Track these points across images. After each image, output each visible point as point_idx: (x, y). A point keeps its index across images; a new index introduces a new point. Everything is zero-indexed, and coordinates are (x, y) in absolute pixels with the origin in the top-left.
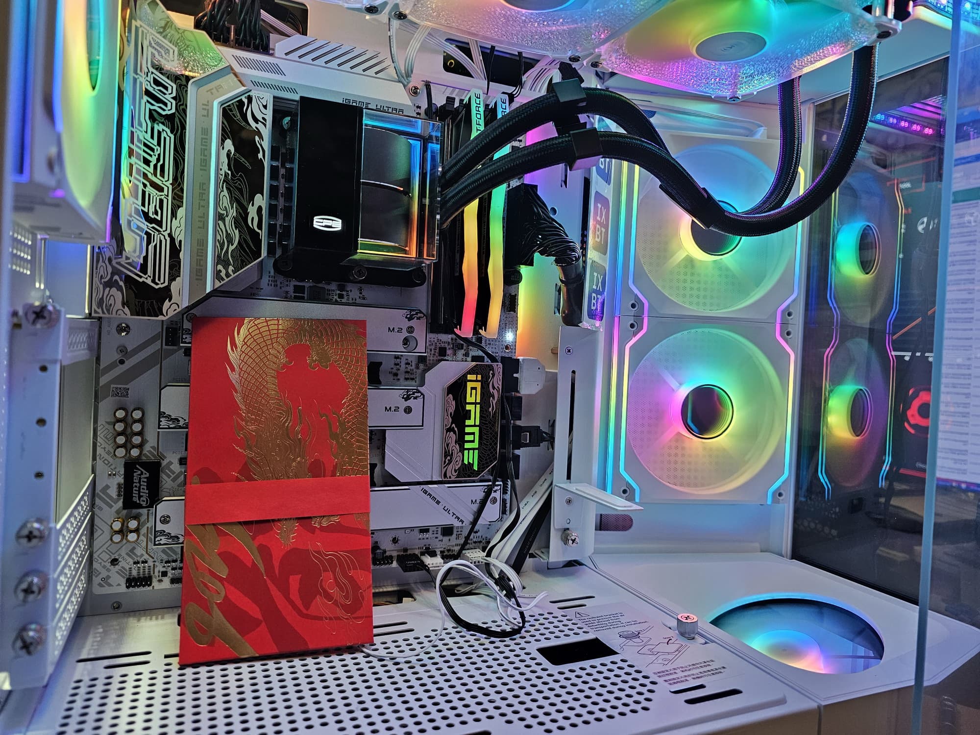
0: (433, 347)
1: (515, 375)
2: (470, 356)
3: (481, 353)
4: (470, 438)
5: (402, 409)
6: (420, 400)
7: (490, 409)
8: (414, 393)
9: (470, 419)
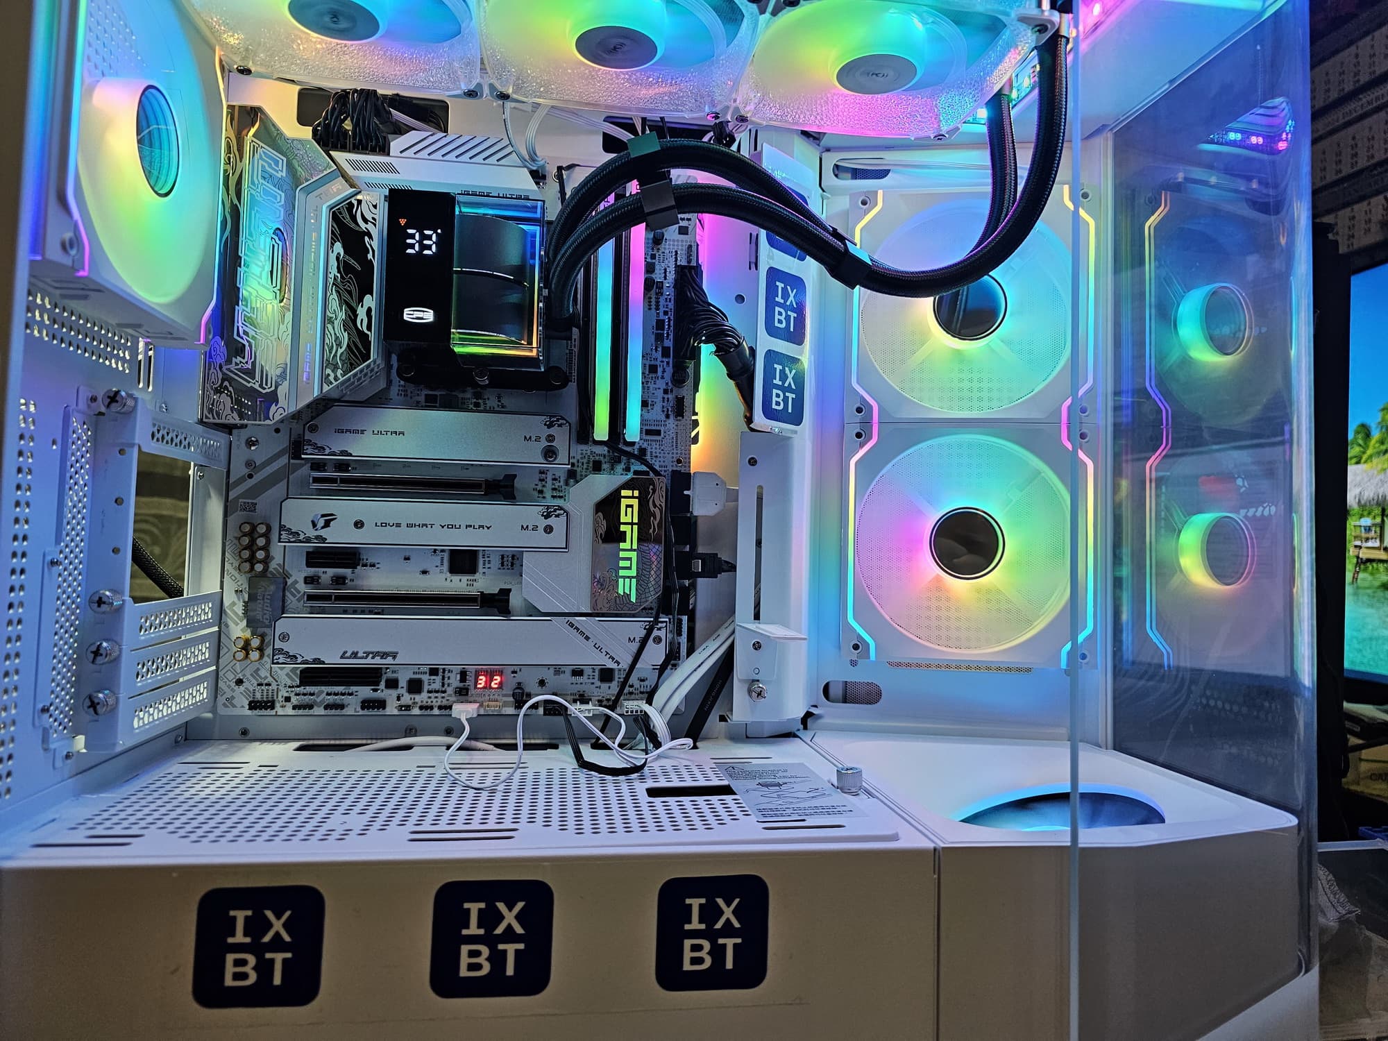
0: (585, 461)
1: (686, 492)
2: (632, 470)
3: (644, 468)
4: (627, 564)
5: (541, 529)
6: (563, 518)
7: (651, 531)
8: (555, 511)
9: (625, 542)
